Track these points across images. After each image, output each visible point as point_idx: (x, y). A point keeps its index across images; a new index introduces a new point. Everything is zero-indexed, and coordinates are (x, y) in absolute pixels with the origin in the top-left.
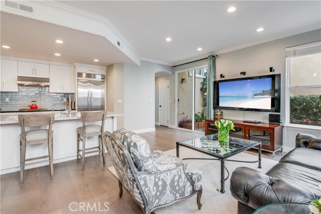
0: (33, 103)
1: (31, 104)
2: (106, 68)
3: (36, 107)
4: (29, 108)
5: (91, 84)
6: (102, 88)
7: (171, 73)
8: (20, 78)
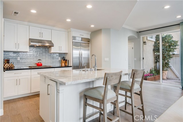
0: (39, 61)
1: (37, 62)
2: (91, 33)
3: (41, 65)
4: (36, 65)
5: (81, 47)
6: (88, 50)
7: (137, 37)
8: (31, 40)
